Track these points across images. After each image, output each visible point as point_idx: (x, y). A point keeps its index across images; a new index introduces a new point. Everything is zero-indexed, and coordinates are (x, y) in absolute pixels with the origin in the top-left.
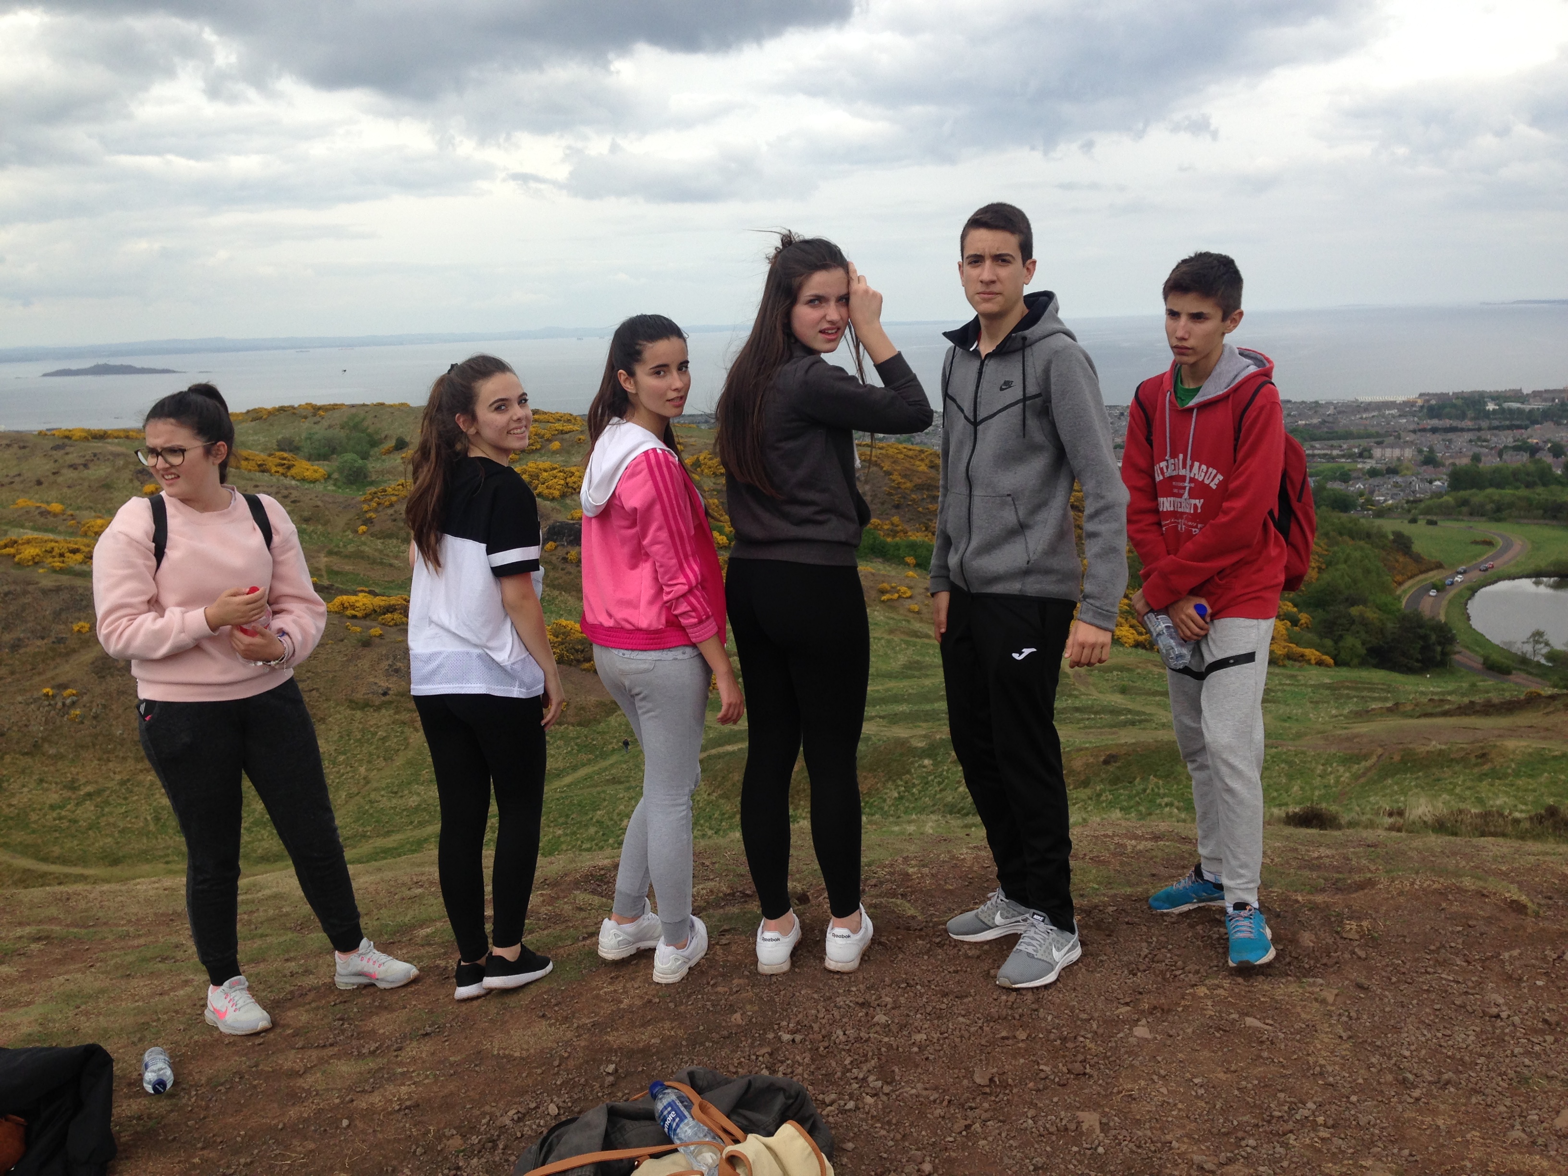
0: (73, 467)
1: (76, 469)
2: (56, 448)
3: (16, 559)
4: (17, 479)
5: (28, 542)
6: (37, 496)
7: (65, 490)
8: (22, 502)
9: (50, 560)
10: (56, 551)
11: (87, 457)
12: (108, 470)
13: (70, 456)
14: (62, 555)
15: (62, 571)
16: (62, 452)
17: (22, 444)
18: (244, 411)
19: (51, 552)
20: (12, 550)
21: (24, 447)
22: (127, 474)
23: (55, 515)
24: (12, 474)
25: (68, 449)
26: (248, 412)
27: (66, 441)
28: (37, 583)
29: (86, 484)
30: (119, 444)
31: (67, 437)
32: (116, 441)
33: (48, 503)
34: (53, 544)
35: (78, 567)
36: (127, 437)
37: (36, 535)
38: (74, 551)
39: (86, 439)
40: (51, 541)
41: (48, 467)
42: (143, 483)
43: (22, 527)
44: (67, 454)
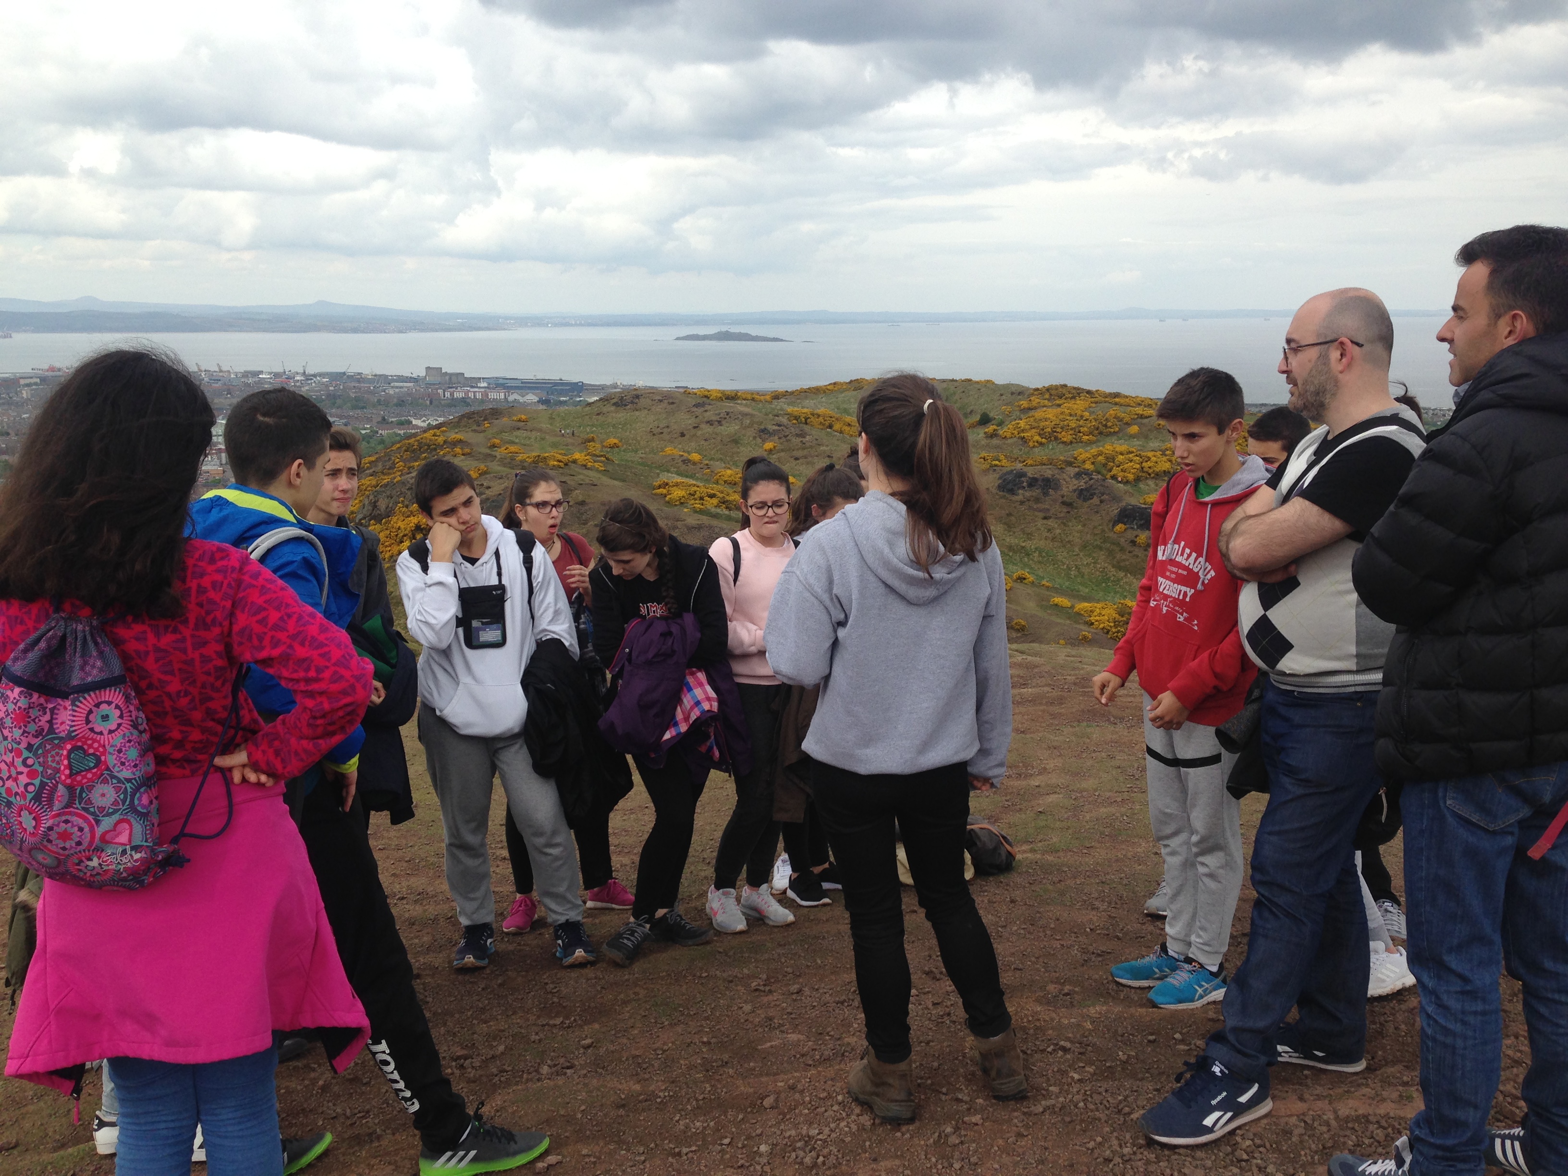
0: (710, 423)
1: (712, 425)
2: (697, 405)
3: (667, 499)
4: (665, 430)
5: (677, 485)
6: (680, 446)
7: (703, 442)
8: (669, 450)
9: (693, 502)
10: (698, 495)
11: (722, 415)
12: (737, 428)
13: (708, 413)
14: (702, 498)
15: (701, 512)
16: (703, 409)
17: (671, 401)
18: (848, 381)
19: (693, 495)
20: (664, 491)
21: (673, 403)
22: (751, 432)
23: (694, 464)
24: (661, 426)
25: (708, 407)
26: (851, 381)
27: (705, 399)
28: (684, 520)
29: (719, 438)
30: (746, 405)
31: (706, 397)
32: (744, 402)
33: (689, 453)
34: (696, 488)
35: (713, 510)
36: (753, 399)
37: (679, 479)
38: (712, 496)
39: (721, 399)
40: (694, 485)
41: (690, 422)
42: (764, 441)
43: (668, 471)
44: (706, 411)
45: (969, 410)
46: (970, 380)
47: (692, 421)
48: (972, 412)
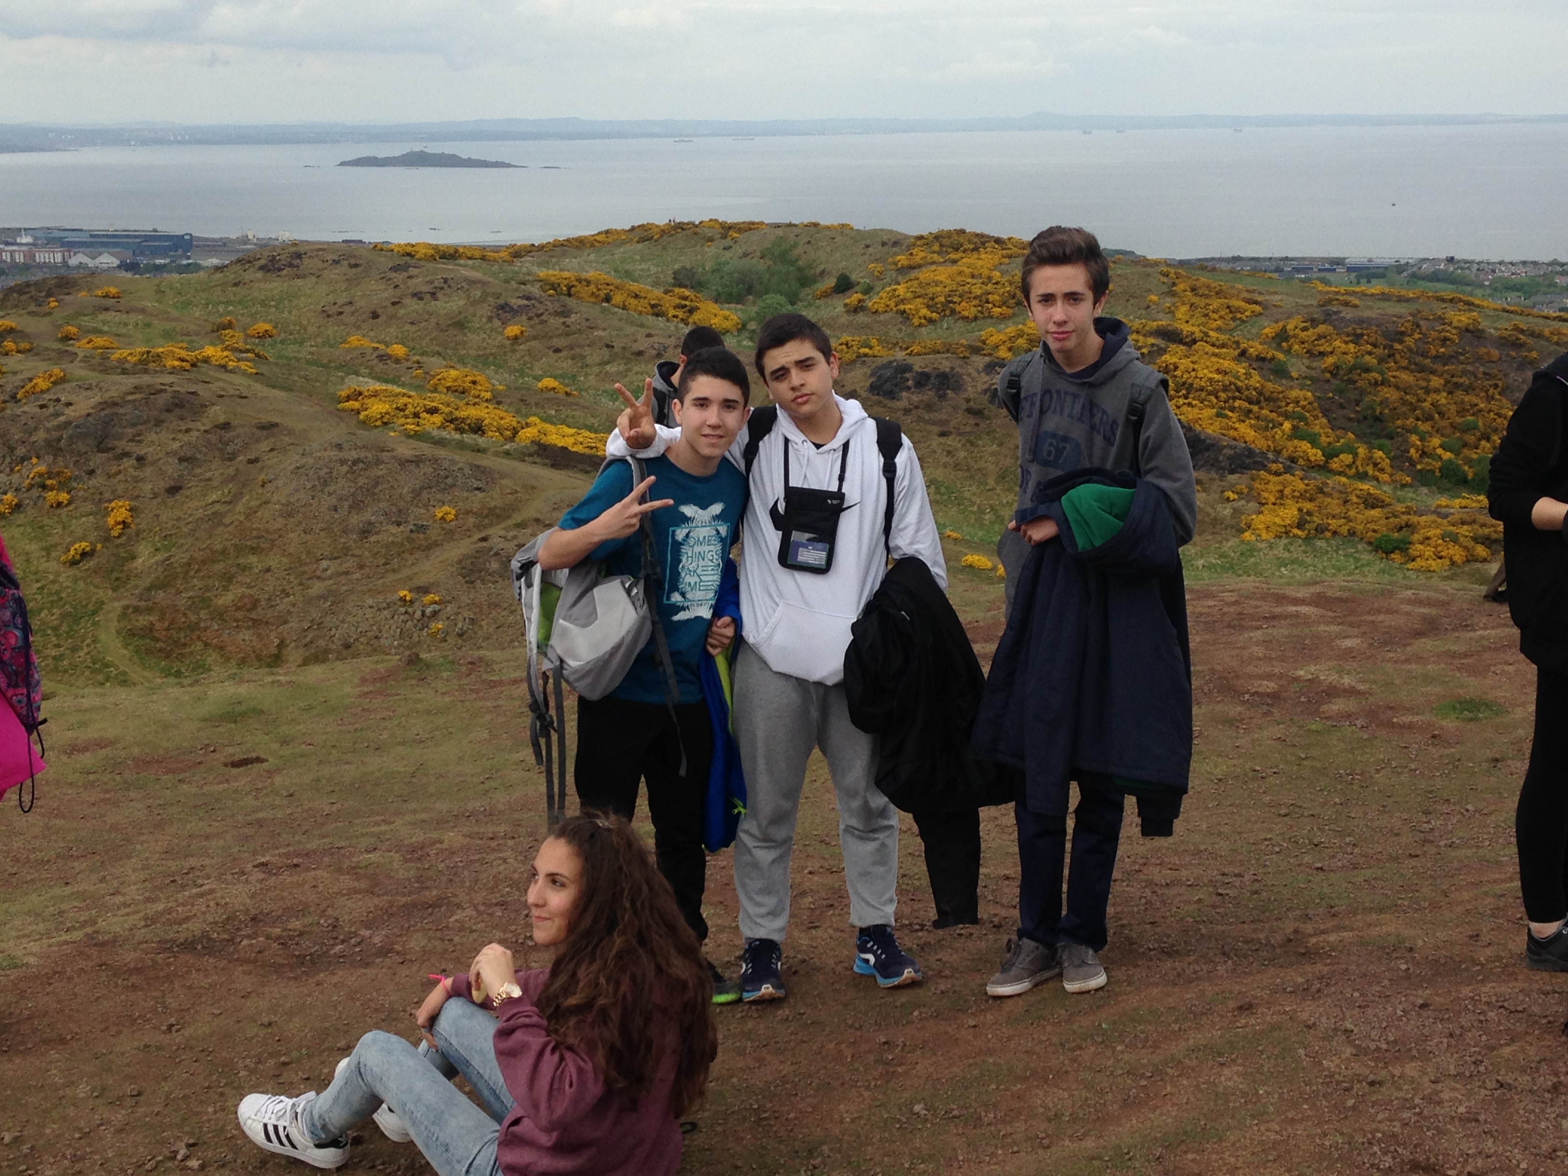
0: (418, 296)
1: (421, 299)
2: (395, 269)
3: (362, 416)
4: (348, 309)
5: (375, 394)
6: (372, 334)
7: (407, 327)
8: (355, 340)
9: (402, 421)
10: (410, 409)
11: (436, 284)
12: (461, 303)
13: (414, 280)
14: (416, 415)
15: (417, 436)
16: (405, 274)
17: (353, 262)
18: (628, 228)
19: (403, 410)
20: (356, 405)
21: (356, 266)
22: (484, 310)
23: (397, 361)
24: (340, 302)
25: (412, 271)
26: (633, 229)
27: (408, 258)
28: (393, 450)
29: (433, 321)
30: (473, 267)
31: (409, 254)
32: (470, 262)
33: (387, 344)
34: (406, 400)
35: (435, 433)
36: (483, 258)
37: (378, 386)
38: (433, 411)
39: (432, 258)
40: (404, 395)
41: (386, 295)
42: (505, 323)
43: (357, 374)
44: (410, 277)
45: (818, 270)
46: (816, 225)
47: (388, 294)
48: (823, 272)
